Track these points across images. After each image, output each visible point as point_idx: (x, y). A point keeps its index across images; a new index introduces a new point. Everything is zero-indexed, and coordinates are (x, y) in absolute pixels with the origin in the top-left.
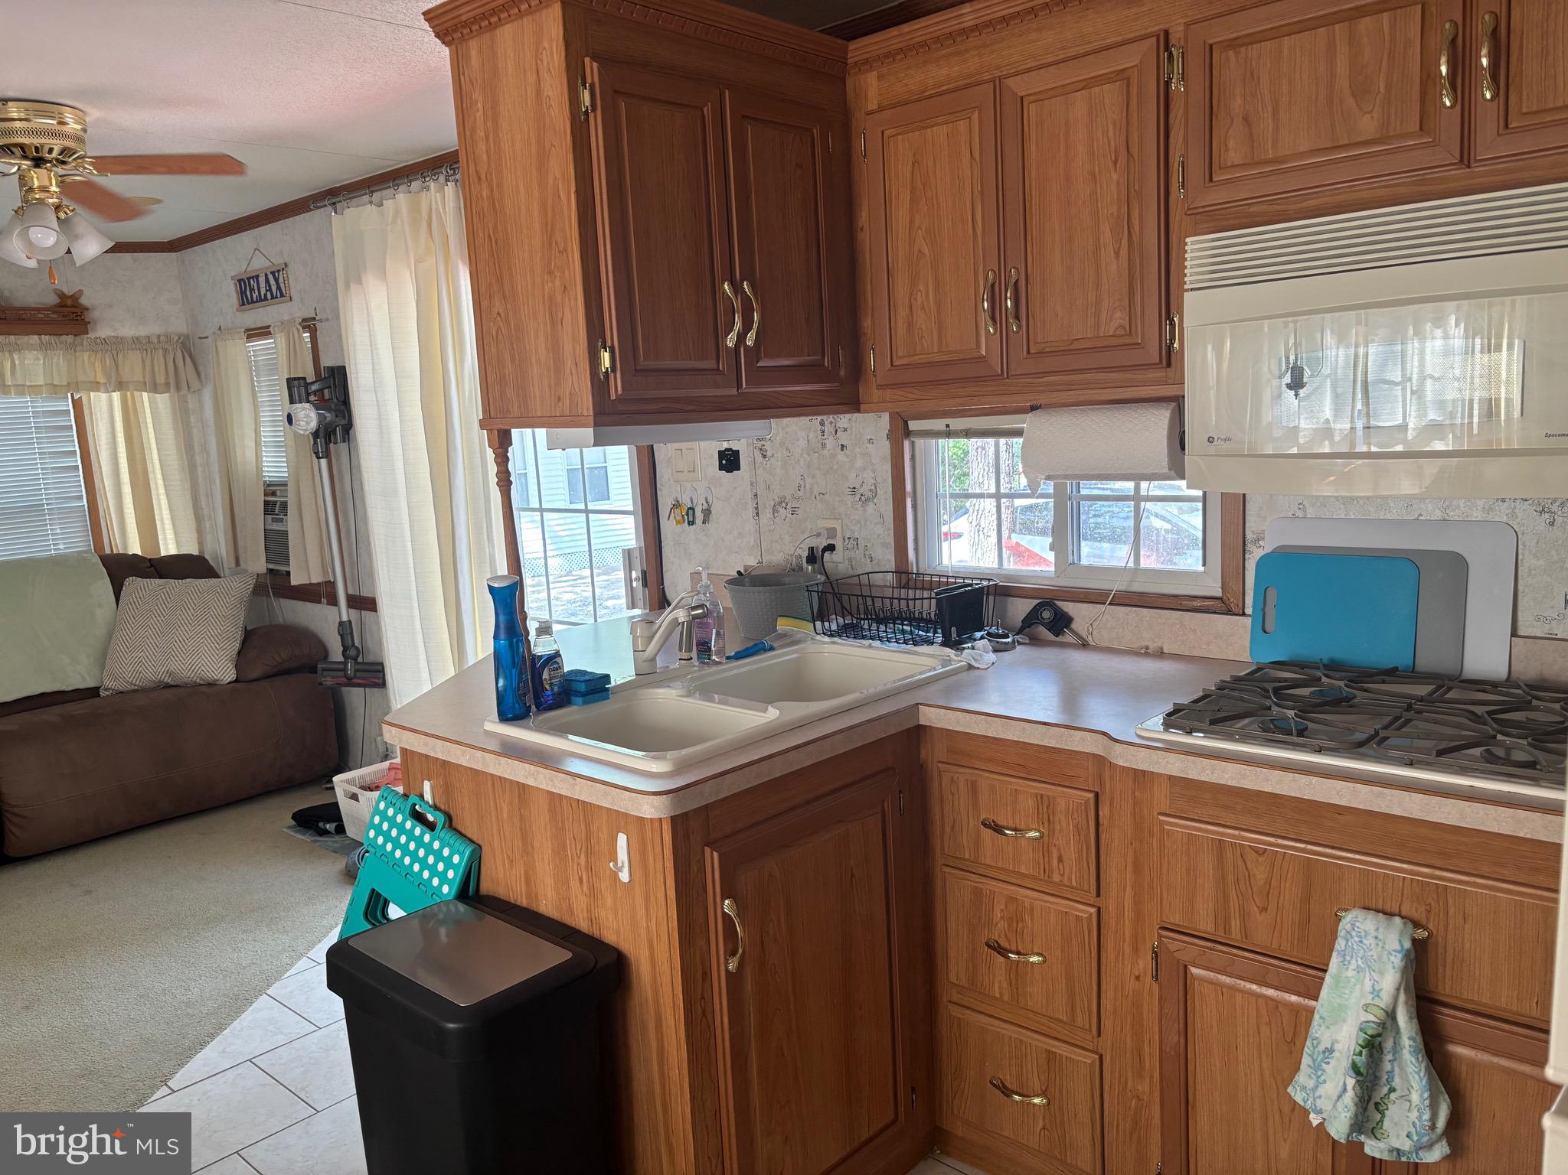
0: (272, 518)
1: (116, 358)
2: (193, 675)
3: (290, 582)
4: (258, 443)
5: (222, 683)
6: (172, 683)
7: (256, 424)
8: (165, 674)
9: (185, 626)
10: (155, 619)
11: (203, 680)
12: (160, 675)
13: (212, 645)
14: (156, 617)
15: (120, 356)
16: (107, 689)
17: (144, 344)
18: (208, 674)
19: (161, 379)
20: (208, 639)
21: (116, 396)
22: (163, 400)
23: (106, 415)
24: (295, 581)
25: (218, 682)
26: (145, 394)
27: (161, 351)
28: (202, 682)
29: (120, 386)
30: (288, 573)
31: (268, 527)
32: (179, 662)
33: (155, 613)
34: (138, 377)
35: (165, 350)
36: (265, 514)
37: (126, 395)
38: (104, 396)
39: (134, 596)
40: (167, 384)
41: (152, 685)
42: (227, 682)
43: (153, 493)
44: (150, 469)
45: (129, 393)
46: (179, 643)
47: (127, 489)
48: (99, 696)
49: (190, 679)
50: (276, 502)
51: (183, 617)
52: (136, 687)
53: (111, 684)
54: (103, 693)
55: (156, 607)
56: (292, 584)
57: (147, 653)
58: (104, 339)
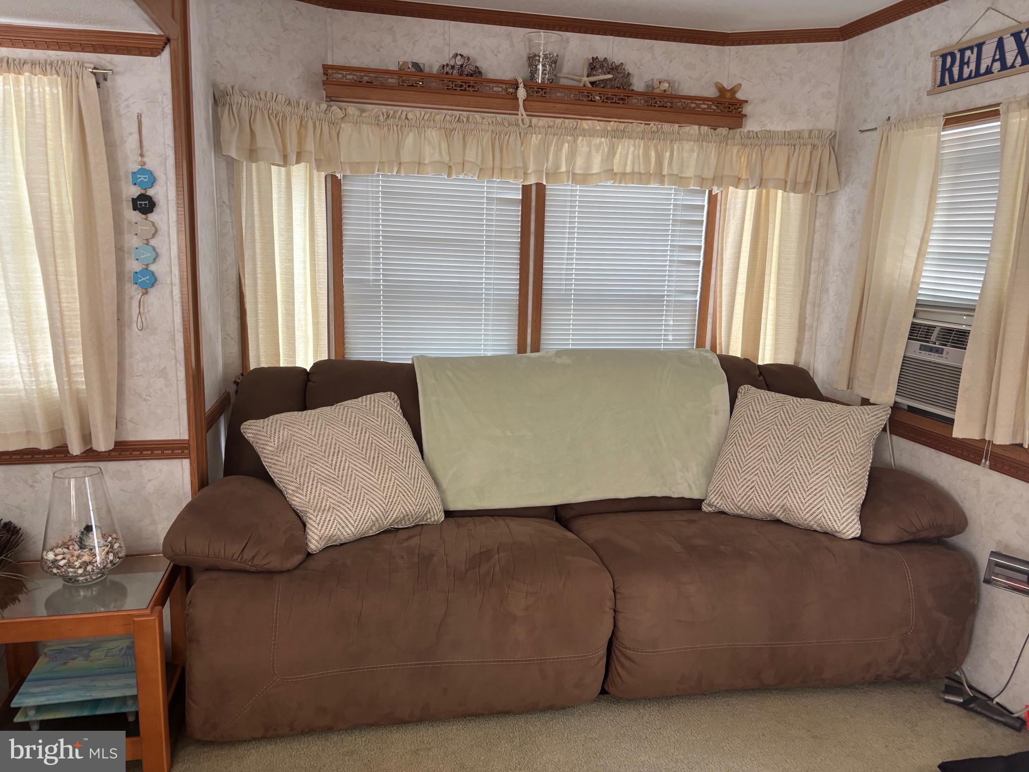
0: (921, 345)
1: (763, 153)
2: (811, 518)
3: (952, 435)
4: (921, 254)
5: (843, 536)
6: (784, 520)
7: (925, 230)
8: (778, 509)
9: (808, 457)
10: (773, 441)
11: (821, 527)
12: (773, 509)
13: (837, 487)
14: (774, 438)
15: (768, 151)
16: (709, 505)
17: (792, 139)
18: (829, 523)
19: (801, 179)
20: (833, 479)
21: (752, 193)
22: (796, 199)
23: (738, 212)
24: (958, 433)
25: (837, 535)
26: (780, 192)
27: (809, 147)
28: (818, 529)
29: (761, 183)
30: (951, 422)
31: (908, 354)
32: (798, 500)
33: (774, 433)
34: (780, 174)
35: (814, 146)
36: (909, 339)
37: (762, 191)
38: (740, 192)
39: (750, 407)
40: (806, 184)
41: (760, 516)
42: (850, 537)
43: (765, 296)
44: (767, 272)
45: (764, 191)
46: (800, 477)
47: (741, 289)
48: (700, 509)
49: (807, 521)
50: (935, 327)
51: (806, 445)
52: (743, 513)
53: (715, 501)
54: (705, 508)
55: (776, 427)
56: (954, 436)
57: (761, 478)
58: (756, 133)
